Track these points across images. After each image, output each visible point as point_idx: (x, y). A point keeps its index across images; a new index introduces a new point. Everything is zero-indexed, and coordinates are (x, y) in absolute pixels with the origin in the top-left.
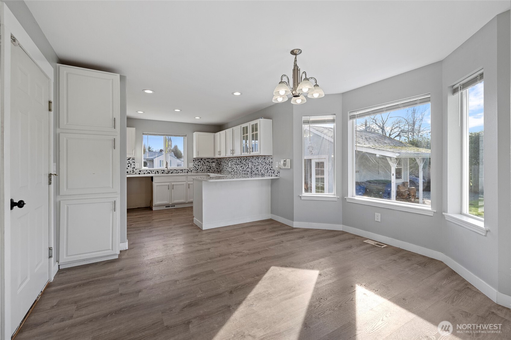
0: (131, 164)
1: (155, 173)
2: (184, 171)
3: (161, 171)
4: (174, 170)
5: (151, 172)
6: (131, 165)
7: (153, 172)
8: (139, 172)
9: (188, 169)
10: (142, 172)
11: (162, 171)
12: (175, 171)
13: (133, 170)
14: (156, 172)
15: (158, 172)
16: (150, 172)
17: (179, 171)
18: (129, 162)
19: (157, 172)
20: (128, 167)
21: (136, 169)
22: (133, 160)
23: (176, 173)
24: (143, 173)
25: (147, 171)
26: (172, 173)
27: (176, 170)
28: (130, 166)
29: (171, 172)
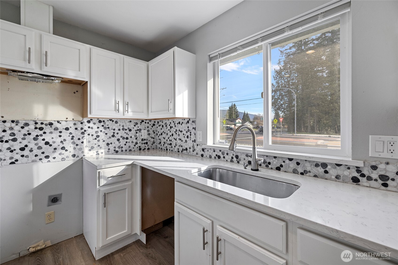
0: (191, 133)
1: (232, 161)
2: (333, 172)
3: (244, 156)
4: (287, 161)
5: (222, 156)
6: (191, 135)
7: (227, 157)
8: (202, 152)
9: (360, 164)
10: (206, 154)
11: (247, 156)
12: (293, 165)
13: (193, 147)
14: (232, 158)
15: (237, 157)
16: (220, 154)
17: (308, 169)
18: (188, 127)
19: (235, 159)
20: (187, 139)
21: (198, 145)
22: (193, 124)
23: (295, 172)
24: (208, 156)
25: (214, 151)
26: (278, 169)
27: (294, 162)
28: (189, 136)
29: (275, 163)
